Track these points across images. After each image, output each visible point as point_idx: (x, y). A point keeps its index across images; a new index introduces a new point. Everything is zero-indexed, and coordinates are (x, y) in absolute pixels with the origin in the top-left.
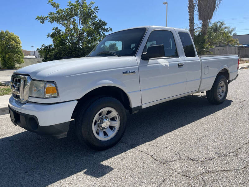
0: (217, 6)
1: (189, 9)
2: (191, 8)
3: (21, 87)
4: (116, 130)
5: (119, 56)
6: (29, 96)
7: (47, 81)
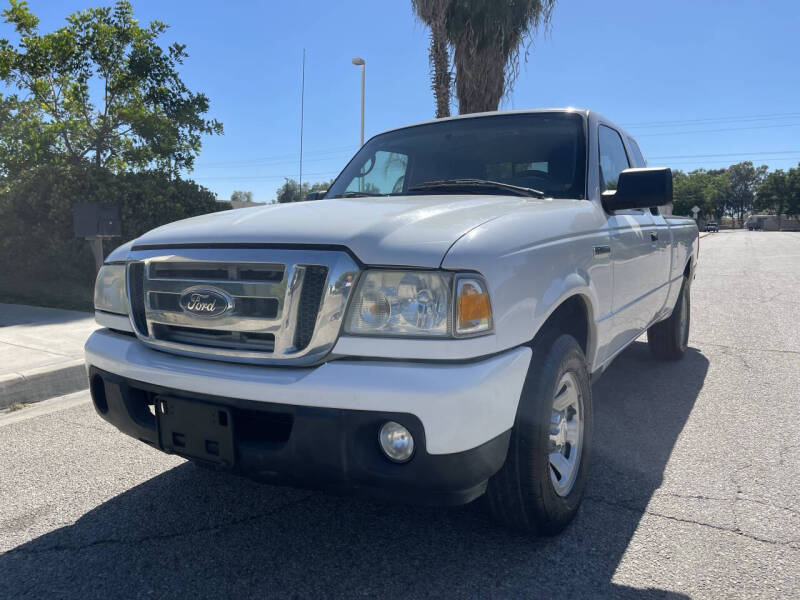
0: (508, 88)
1: (436, 88)
2: (442, 85)
3: (287, 298)
4: (575, 454)
5: (540, 197)
6: (342, 333)
7: (456, 271)
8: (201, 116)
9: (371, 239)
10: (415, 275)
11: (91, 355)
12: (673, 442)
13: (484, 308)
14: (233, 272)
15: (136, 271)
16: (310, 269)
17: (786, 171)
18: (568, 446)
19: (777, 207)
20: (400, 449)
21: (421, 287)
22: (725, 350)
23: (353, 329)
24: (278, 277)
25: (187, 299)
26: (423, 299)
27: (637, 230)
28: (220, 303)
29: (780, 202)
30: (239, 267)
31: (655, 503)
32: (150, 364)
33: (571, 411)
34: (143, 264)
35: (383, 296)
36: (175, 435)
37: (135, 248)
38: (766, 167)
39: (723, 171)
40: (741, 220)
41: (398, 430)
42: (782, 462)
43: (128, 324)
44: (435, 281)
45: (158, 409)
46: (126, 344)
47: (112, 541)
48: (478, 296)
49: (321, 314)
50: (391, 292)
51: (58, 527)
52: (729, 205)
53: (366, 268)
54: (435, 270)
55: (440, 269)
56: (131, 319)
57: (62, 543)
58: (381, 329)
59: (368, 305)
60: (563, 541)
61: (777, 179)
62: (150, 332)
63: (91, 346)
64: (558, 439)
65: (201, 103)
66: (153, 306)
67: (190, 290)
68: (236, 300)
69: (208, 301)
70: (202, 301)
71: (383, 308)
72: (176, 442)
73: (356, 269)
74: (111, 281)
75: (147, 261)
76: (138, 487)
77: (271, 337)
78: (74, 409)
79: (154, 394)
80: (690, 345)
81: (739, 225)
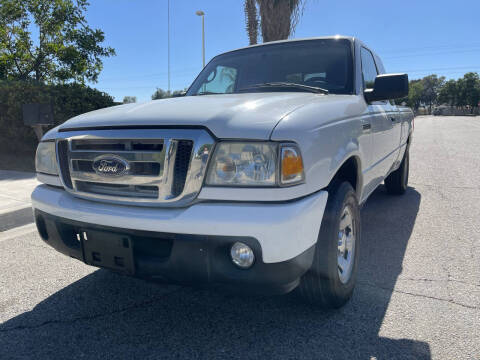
3: (166, 162)
4: (350, 256)
5: (326, 93)
6: (204, 185)
7: (280, 142)
8: (100, 44)
9: (221, 121)
10: (252, 145)
11: (36, 202)
12: (405, 245)
13: (298, 166)
14: (128, 145)
15: (62, 146)
16: (180, 142)
17: (456, 80)
18: (346, 252)
19: (451, 102)
20: (244, 260)
21: (256, 153)
22: (429, 188)
23: (211, 183)
24: (159, 148)
25: (98, 164)
26: (259, 161)
27: (384, 114)
28: (121, 166)
29: (453, 98)
30: (132, 141)
31: (399, 285)
32: (76, 208)
33: (348, 230)
34: (67, 141)
35: (231, 160)
36: (94, 254)
37: (60, 131)
38: (444, 78)
39: (419, 80)
40: (430, 110)
41: (243, 247)
42: (472, 256)
43: (59, 181)
44: (266, 148)
45: (82, 237)
46: (58, 194)
47: (56, 322)
48: (294, 159)
49: (189, 172)
50: (236, 157)
51: (20, 313)
52: (423, 101)
53: (218, 141)
54: (266, 141)
55: (270, 141)
56: (61, 178)
57: (24, 324)
58: (230, 181)
59: (220, 166)
60: (345, 310)
61: (451, 85)
62: (74, 186)
63: (35, 196)
64: (341, 248)
65: (99, 36)
66: (75, 168)
67: (100, 157)
68: (131, 165)
69: (113, 165)
70: (109, 165)
71: (230, 168)
72: (95, 259)
73: (211, 142)
74: (46, 152)
75: (69, 139)
76: (72, 285)
77: (156, 188)
78: (28, 235)
79: (79, 228)
80: (409, 185)
81: (428, 113)
